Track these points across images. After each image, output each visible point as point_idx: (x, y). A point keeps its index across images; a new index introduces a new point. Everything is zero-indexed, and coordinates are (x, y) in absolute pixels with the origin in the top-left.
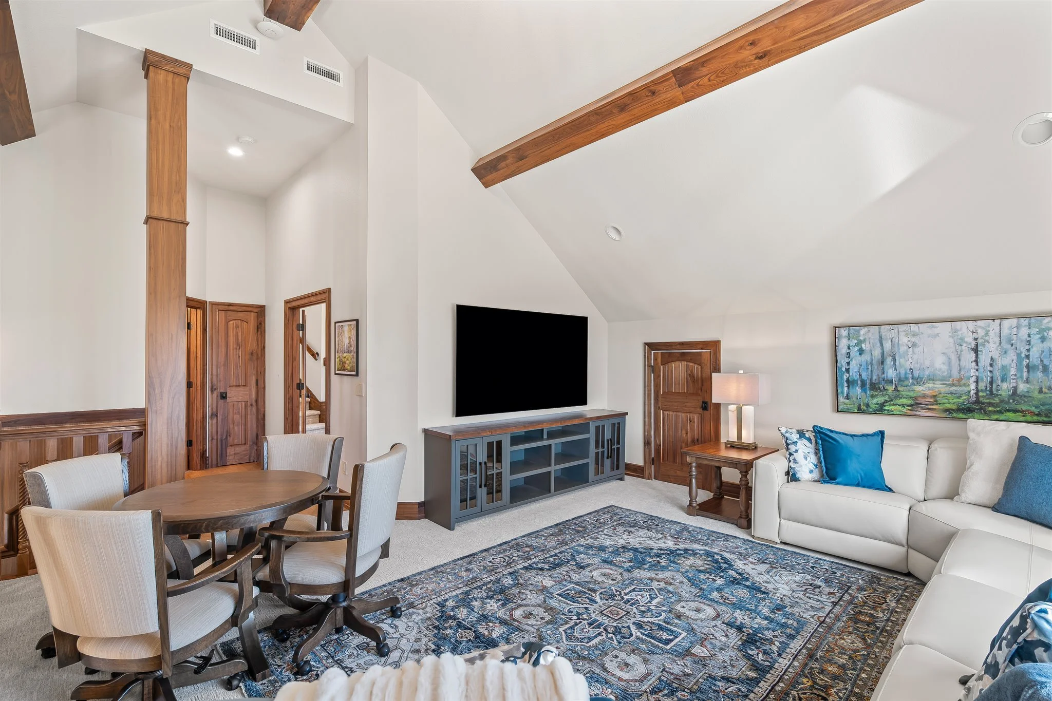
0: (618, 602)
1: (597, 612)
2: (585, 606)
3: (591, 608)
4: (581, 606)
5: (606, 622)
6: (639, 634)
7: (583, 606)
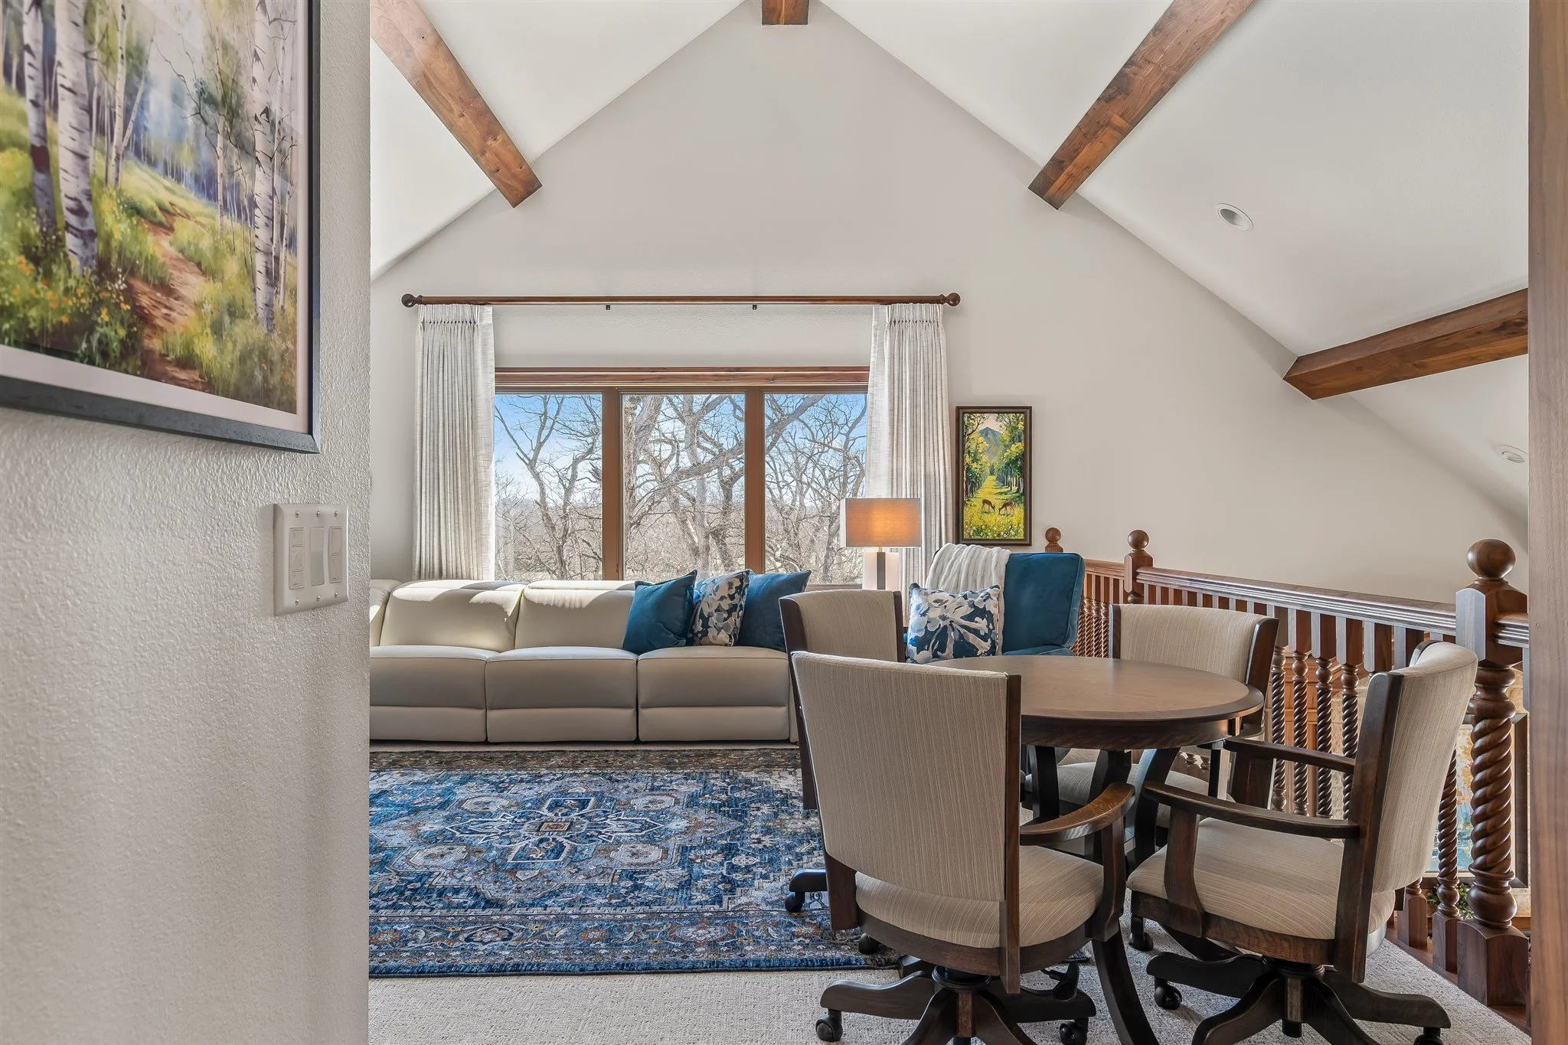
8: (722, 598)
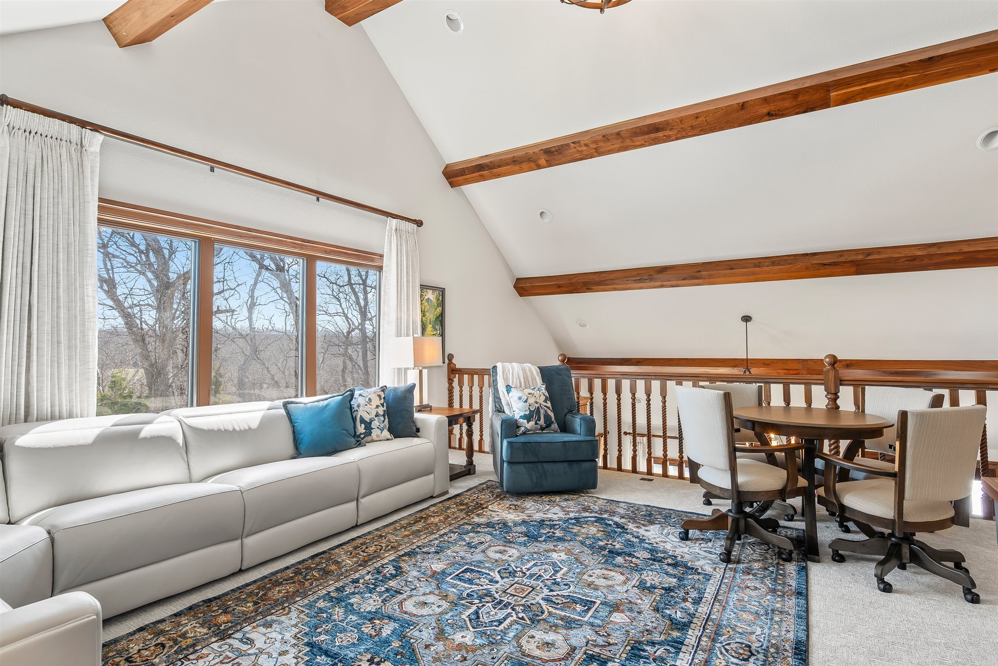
0: (517, 603)
1: (538, 588)
2: (555, 593)
3: (546, 592)
4: (558, 593)
5: (526, 580)
6: (492, 574)
7: (557, 592)
8: (377, 407)
